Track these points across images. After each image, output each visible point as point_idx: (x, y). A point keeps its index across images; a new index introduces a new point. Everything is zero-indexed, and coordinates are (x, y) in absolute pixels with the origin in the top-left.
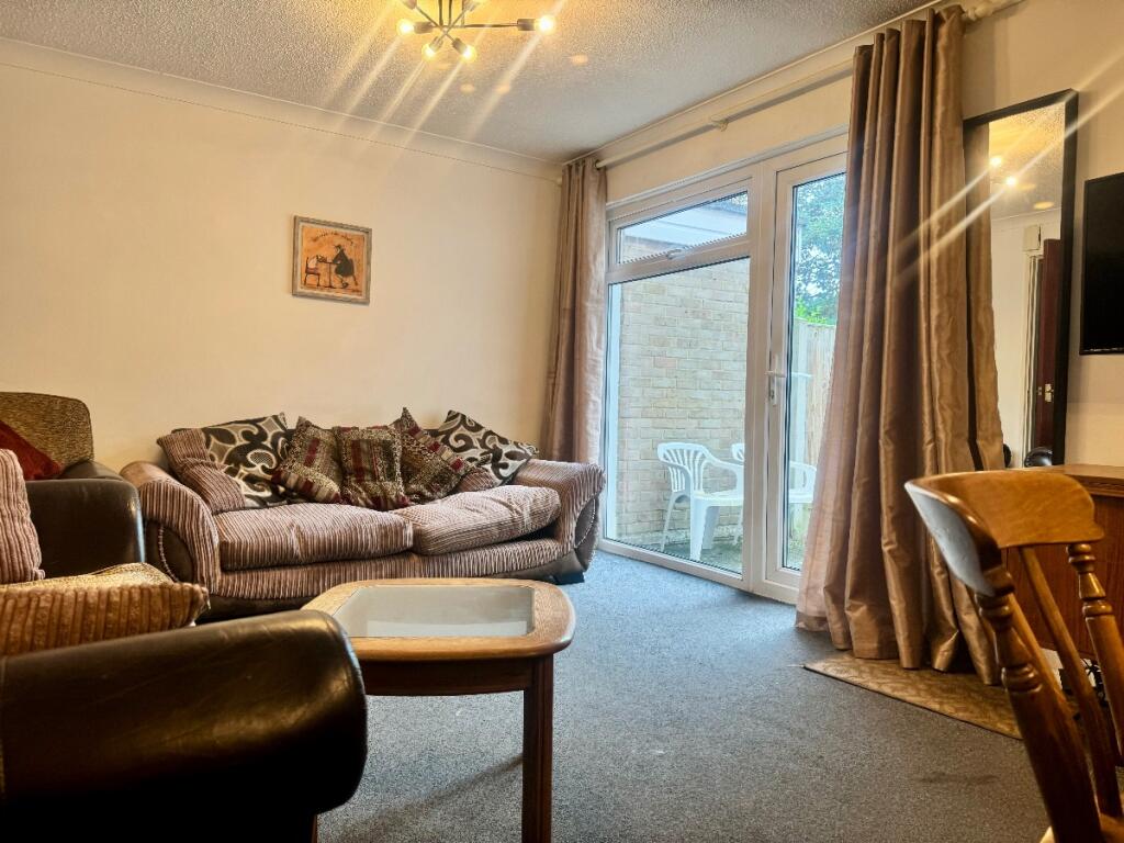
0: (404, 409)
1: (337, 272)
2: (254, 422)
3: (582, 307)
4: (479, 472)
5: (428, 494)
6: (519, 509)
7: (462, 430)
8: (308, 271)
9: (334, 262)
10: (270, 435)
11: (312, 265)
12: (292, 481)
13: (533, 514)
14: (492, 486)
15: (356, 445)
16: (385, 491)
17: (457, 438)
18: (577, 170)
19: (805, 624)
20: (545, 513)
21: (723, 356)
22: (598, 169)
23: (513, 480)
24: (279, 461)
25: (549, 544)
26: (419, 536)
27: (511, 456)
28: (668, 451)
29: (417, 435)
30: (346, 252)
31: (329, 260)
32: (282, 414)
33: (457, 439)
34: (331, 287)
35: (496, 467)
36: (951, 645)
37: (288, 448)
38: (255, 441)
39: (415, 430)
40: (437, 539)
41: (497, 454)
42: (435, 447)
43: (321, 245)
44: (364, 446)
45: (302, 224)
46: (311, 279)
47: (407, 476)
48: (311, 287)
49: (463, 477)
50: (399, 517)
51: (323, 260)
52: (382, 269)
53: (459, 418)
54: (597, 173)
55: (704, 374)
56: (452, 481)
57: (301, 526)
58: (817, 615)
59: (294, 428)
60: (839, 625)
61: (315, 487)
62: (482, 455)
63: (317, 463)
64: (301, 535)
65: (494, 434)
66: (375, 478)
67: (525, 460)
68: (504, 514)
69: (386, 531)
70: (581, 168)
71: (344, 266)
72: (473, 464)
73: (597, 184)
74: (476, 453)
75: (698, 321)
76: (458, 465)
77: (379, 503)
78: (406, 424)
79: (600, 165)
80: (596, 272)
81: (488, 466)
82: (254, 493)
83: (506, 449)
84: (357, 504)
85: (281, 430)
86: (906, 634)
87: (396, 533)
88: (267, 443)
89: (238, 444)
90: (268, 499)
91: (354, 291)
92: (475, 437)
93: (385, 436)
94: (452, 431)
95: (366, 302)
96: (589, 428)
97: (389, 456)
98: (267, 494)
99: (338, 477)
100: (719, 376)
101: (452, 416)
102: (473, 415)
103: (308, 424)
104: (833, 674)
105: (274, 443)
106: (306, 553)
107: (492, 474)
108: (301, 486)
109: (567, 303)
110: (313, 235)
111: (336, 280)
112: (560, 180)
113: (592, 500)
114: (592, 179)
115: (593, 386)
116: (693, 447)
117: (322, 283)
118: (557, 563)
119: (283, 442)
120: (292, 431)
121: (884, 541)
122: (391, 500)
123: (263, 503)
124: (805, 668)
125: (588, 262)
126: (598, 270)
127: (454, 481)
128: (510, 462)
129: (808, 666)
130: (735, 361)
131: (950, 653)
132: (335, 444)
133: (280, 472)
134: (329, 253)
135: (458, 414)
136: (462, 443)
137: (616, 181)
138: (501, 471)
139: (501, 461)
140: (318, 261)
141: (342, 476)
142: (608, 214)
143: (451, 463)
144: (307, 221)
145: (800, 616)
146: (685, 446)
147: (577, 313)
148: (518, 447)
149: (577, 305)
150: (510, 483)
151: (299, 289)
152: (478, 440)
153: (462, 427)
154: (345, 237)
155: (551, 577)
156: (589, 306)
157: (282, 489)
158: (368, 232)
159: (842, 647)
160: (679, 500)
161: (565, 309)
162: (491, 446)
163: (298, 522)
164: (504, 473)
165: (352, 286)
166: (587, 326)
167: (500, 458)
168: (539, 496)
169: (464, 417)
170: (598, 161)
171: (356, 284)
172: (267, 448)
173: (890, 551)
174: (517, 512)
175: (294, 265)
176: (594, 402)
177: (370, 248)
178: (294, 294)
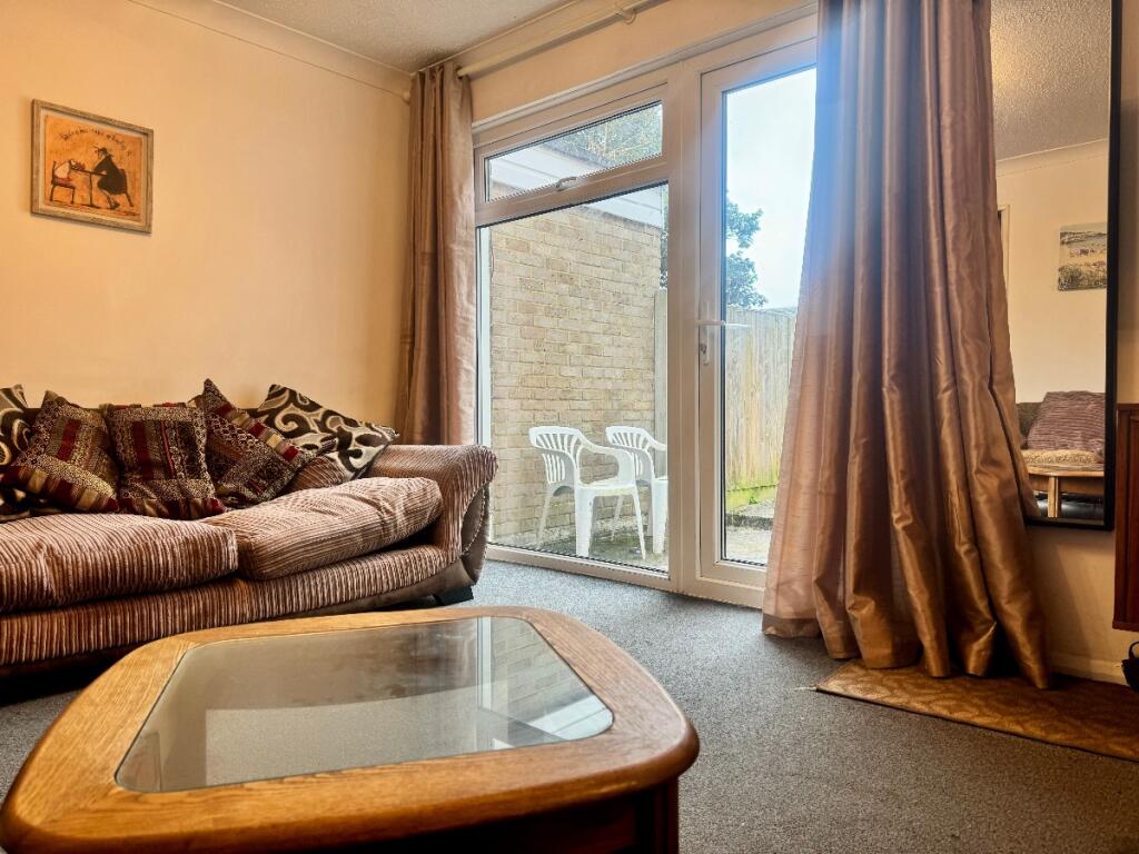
0: (208, 383)
1: (101, 186)
3: (447, 252)
4: (322, 462)
5: (248, 494)
6: (389, 507)
7: (291, 410)
8: (55, 182)
9: (97, 171)
11: (62, 173)
12: (38, 480)
13: (407, 513)
14: (340, 481)
15: (139, 429)
16: (184, 492)
17: (286, 420)
18: (433, 78)
19: (777, 629)
20: (422, 511)
21: (592, 328)
22: (460, 78)
23: (369, 471)
24: (15, 453)
25: (429, 552)
26: (246, 552)
27: (364, 440)
28: (541, 436)
29: (229, 415)
30: (114, 159)
31: (89, 168)
32: (19, 387)
34: (92, 206)
35: (345, 454)
36: (985, 643)
37: (29, 435)
39: (225, 409)
40: (276, 554)
41: (345, 440)
42: (257, 431)
43: (75, 147)
44: (151, 429)
45: (43, 113)
46: (60, 193)
47: (218, 473)
48: (61, 204)
49: (300, 470)
50: (213, 527)
51: (79, 168)
53: (287, 394)
54: (460, 83)
55: (572, 347)
56: (283, 476)
57: (56, 546)
58: (794, 617)
59: (39, 406)
60: (835, 628)
61: (75, 491)
62: (322, 441)
63: (77, 455)
64: (54, 560)
65: (335, 414)
66: (170, 475)
67: (382, 447)
68: (370, 516)
69: (194, 548)
70: (438, 76)
71: (112, 179)
72: (312, 453)
73: (460, 97)
74: (315, 438)
75: (564, 286)
76: (291, 453)
77: (178, 509)
78: (212, 402)
79: (462, 73)
80: (464, 207)
81: (334, 455)
83: (356, 433)
84: (144, 513)
85: (19, 410)
86: (933, 632)
87: (211, 550)
91: (127, 213)
92: (311, 419)
93: (183, 416)
94: (279, 410)
95: (146, 231)
96: (461, 405)
97: (189, 442)
99: (112, 475)
100: (589, 351)
101: (275, 392)
102: (307, 391)
103: (61, 401)
104: (859, 695)
105: (8, 429)
106: (66, 588)
107: (340, 464)
108: (52, 488)
109: (426, 245)
110: (63, 130)
111: (100, 198)
112: (407, 95)
113: (480, 491)
114: (453, 90)
115: (465, 350)
116: (567, 431)
117: (77, 200)
118: (440, 576)
119: (21, 427)
120: (36, 411)
121: (895, 516)
122: (196, 504)
124: (818, 691)
125: (452, 196)
126: (466, 205)
127: (287, 476)
128: (364, 449)
129: (822, 687)
130: (604, 334)
131: (988, 653)
132: (104, 426)
133: (18, 469)
134: (90, 160)
135: (284, 389)
136: (293, 426)
137: (483, 93)
138: (352, 459)
139: (351, 448)
140: (72, 168)
141: (118, 472)
142: (476, 138)
143: (283, 451)
144: (53, 108)
145: (768, 621)
146: (557, 430)
147: (441, 258)
148: (372, 429)
149: (441, 247)
150: (366, 475)
151: (42, 205)
152: (316, 421)
153: (292, 405)
154: (112, 138)
155: (432, 597)
156: (457, 249)
157: (20, 494)
158: (147, 133)
159: (841, 656)
160: (558, 492)
161: (424, 253)
162: (335, 429)
163: (49, 541)
164: (357, 463)
165: (124, 206)
166: (455, 274)
167: (349, 444)
168: (414, 489)
169: (293, 393)
170: (459, 68)
171: (132, 205)
173: (905, 528)
174: (387, 511)
175: (33, 171)
176: (468, 371)
177: (150, 156)
178: (34, 213)
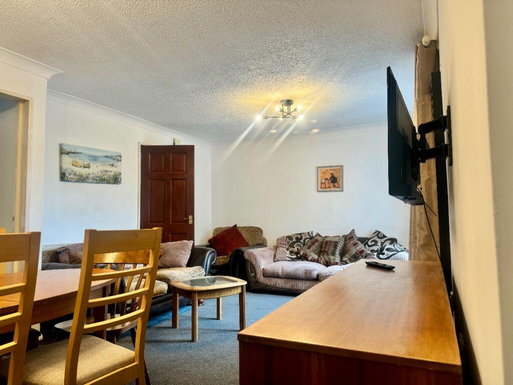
0: (353, 230)
1: (332, 182)
2: (300, 234)
7: (376, 238)
8: (322, 183)
9: (330, 179)
10: (304, 238)
11: (323, 181)
12: (302, 253)
15: (327, 242)
16: (329, 259)
27: (388, 249)
30: (334, 175)
31: (329, 179)
32: (312, 232)
33: (371, 242)
35: (379, 254)
38: (298, 240)
39: (353, 237)
42: (355, 244)
43: (326, 174)
44: (329, 243)
45: (319, 169)
46: (323, 186)
48: (323, 188)
51: (327, 179)
52: (347, 180)
53: (377, 233)
57: (284, 267)
59: (314, 236)
66: (328, 254)
71: (334, 180)
74: (376, 248)
76: (362, 252)
77: (327, 264)
81: (375, 254)
82: (290, 256)
84: (320, 263)
85: (309, 237)
88: (302, 241)
89: (293, 241)
90: (295, 258)
92: (380, 241)
93: (337, 240)
94: (372, 238)
95: (342, 191)
98: (295, 257)
99: (319, 253)
101: (375, 232)
102: (384, 232)
103: (319, 235)
105: (304, 241)
108: (304, 255)
110: (323, 172)
111: (331, 185)
117: (327, 186)
119: (308, 241)
122: (332, 263)
123: (293, 260)
132: (322, 241)
133: (299, 250)
134: (329, 176)
135: (378, 231)
139: (384, 252)
140: (325, 180)
143: (360, 251)
144: (320, 167)
151: (319, 189)
154: (333, 170)
157: (299, 256)
158: (342, 166)
164: (381, 256)
165: (337, 186)
169: (380, 232)
171: (339, 185)
172: (301, 243)
175: (318, 182)
177: (343, 172)
178: (318, 191)
